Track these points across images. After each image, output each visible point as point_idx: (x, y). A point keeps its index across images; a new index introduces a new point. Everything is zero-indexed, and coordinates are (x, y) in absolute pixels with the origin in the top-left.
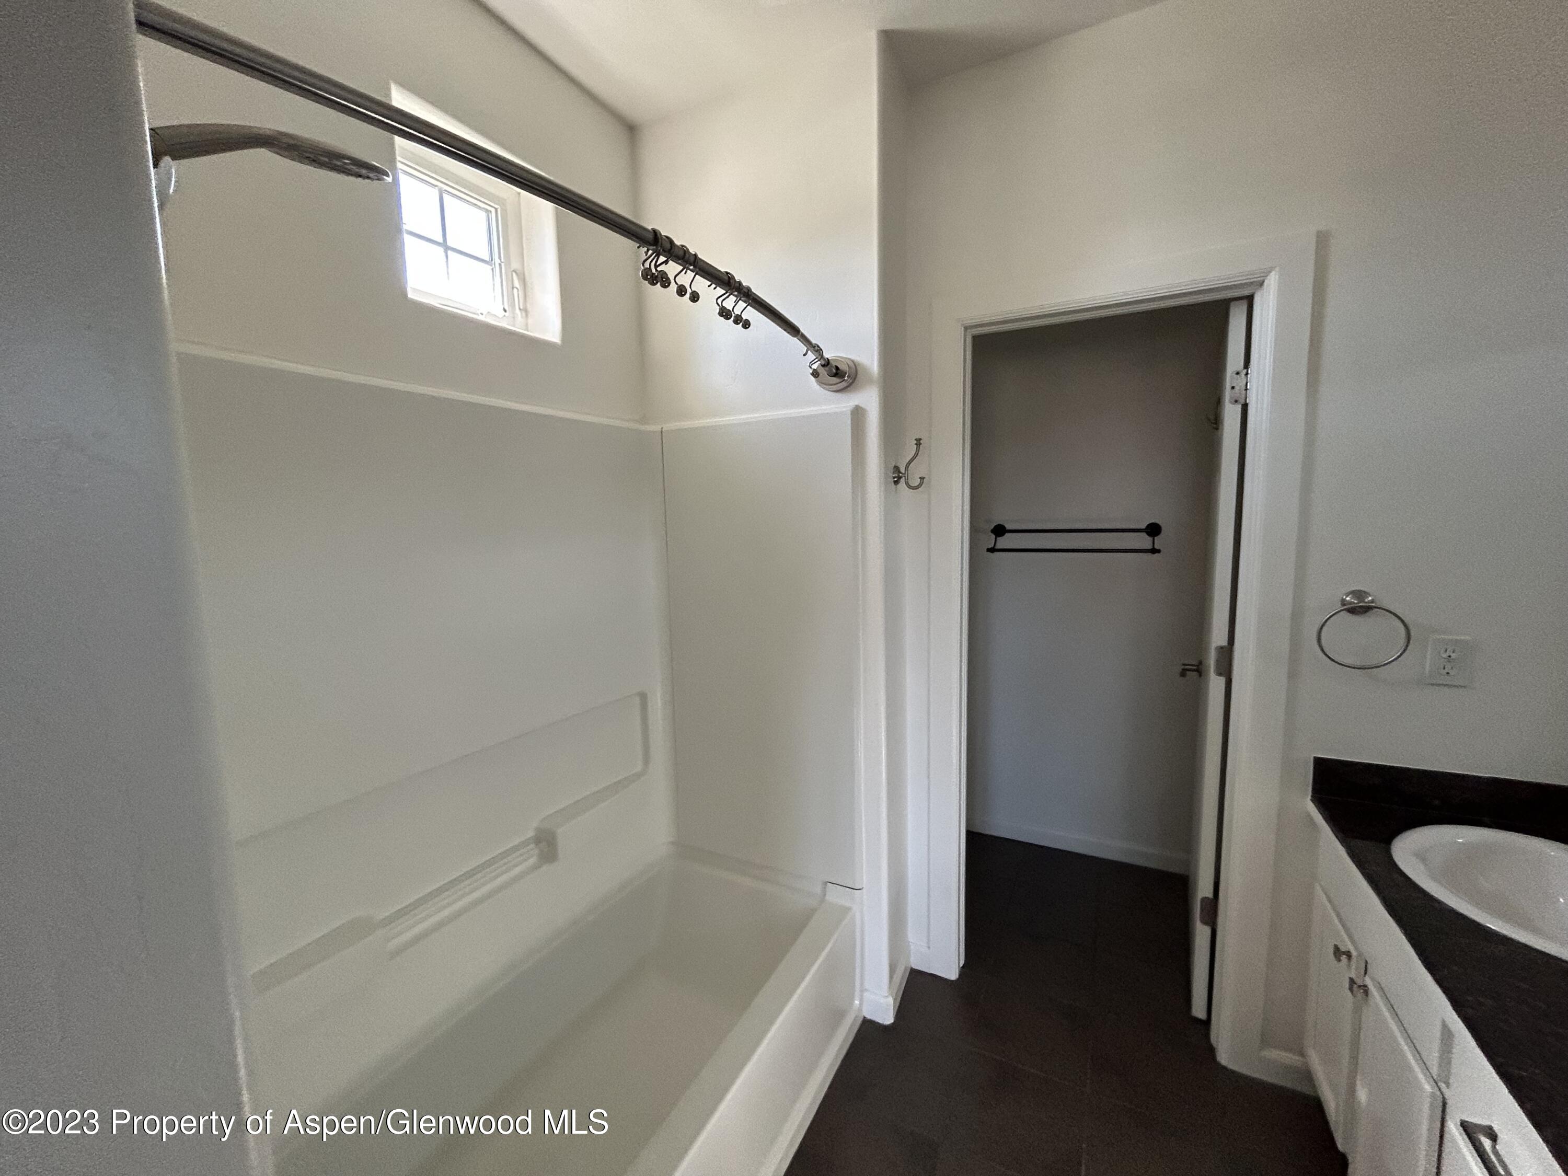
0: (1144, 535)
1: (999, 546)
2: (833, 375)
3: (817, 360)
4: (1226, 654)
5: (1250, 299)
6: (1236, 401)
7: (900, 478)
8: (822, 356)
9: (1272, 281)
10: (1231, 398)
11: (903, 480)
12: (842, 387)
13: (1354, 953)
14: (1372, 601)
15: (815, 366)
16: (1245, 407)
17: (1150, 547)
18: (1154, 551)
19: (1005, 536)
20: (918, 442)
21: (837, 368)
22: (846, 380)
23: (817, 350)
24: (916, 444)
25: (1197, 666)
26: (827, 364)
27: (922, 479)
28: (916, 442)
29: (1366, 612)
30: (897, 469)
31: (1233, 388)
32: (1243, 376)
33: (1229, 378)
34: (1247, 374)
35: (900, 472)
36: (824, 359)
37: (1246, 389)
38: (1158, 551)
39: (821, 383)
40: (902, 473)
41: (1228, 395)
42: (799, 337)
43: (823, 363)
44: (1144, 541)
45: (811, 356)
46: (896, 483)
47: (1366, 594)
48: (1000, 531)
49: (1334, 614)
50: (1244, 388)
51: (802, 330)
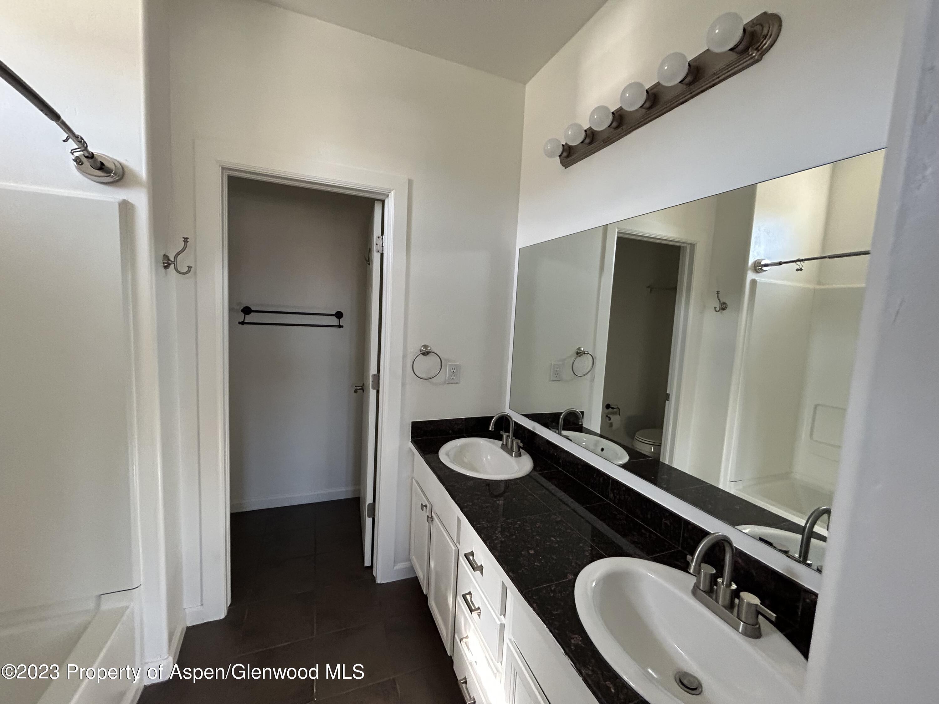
0: (334, 318)
1: (246, 321)
2: (98, 168)
3: (79, 150)
4: (377, 377)
5: (383, 202)
6: (378, 251)
7: (169, 264)
8: (86, 149)
9: (392, 195)
10: (376, 250)
11: (172, 266)
12: (109, 181)
13: (428, 505)
14: (430, 350)
15: (77, 154)
16: (382, 255)
17: (337, 324)
18: (340, 326)
19: (251, 314)
20: (186, 240)
21: (102, 164)
22: (112, 177)
23: (80, 141)
24: (183, 241)
25: (362, 387)
26: (91, 156)
27: (190, 267)
28: (183, 239)
29: (428, 354)
30: (166, 257)
31: (377, 244)
32: (381, 239)
33: (375, 240)
34: (382, 239)
35: (169, 260)
36: (88, 152)
37: (382, 246)
38: (342, 327)
39: (84, 172)
40: (171, 261)
41: (375, 248)
42: (59, 122)
43: (87, 155)
44: (334, 321)
45: (72, 144)
46: (166, 268)
47: (428, 346)
48: (247, 311)
49: (417, 356)
50: (381, 246)
51: (63, 117)
